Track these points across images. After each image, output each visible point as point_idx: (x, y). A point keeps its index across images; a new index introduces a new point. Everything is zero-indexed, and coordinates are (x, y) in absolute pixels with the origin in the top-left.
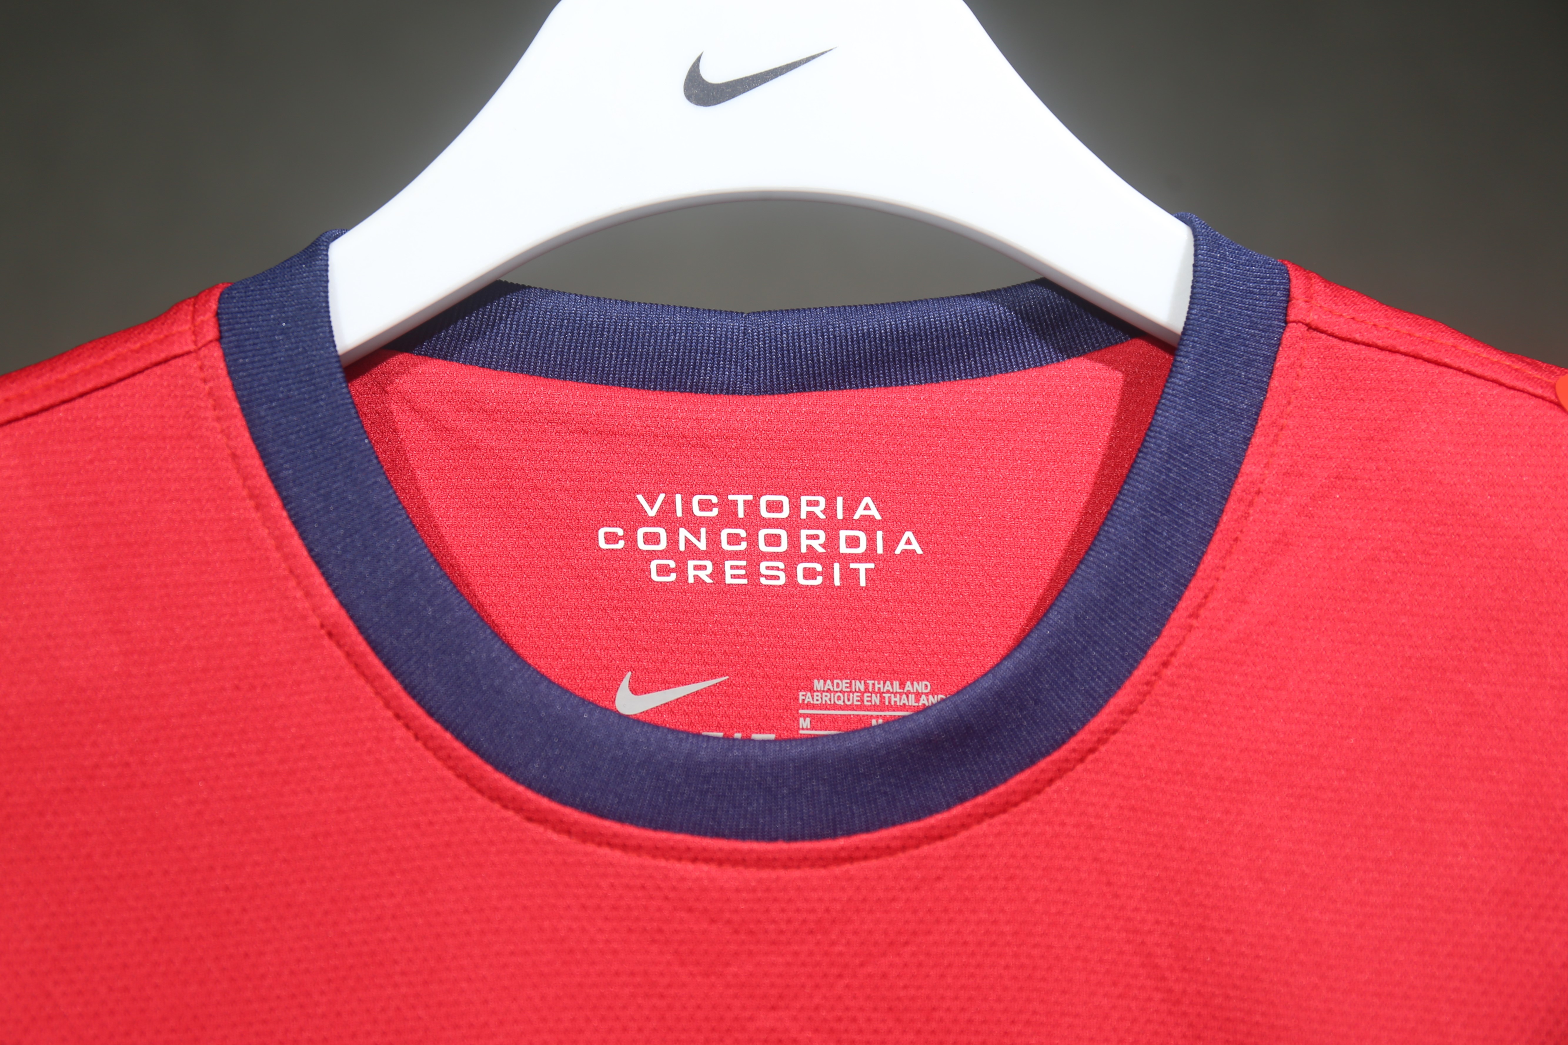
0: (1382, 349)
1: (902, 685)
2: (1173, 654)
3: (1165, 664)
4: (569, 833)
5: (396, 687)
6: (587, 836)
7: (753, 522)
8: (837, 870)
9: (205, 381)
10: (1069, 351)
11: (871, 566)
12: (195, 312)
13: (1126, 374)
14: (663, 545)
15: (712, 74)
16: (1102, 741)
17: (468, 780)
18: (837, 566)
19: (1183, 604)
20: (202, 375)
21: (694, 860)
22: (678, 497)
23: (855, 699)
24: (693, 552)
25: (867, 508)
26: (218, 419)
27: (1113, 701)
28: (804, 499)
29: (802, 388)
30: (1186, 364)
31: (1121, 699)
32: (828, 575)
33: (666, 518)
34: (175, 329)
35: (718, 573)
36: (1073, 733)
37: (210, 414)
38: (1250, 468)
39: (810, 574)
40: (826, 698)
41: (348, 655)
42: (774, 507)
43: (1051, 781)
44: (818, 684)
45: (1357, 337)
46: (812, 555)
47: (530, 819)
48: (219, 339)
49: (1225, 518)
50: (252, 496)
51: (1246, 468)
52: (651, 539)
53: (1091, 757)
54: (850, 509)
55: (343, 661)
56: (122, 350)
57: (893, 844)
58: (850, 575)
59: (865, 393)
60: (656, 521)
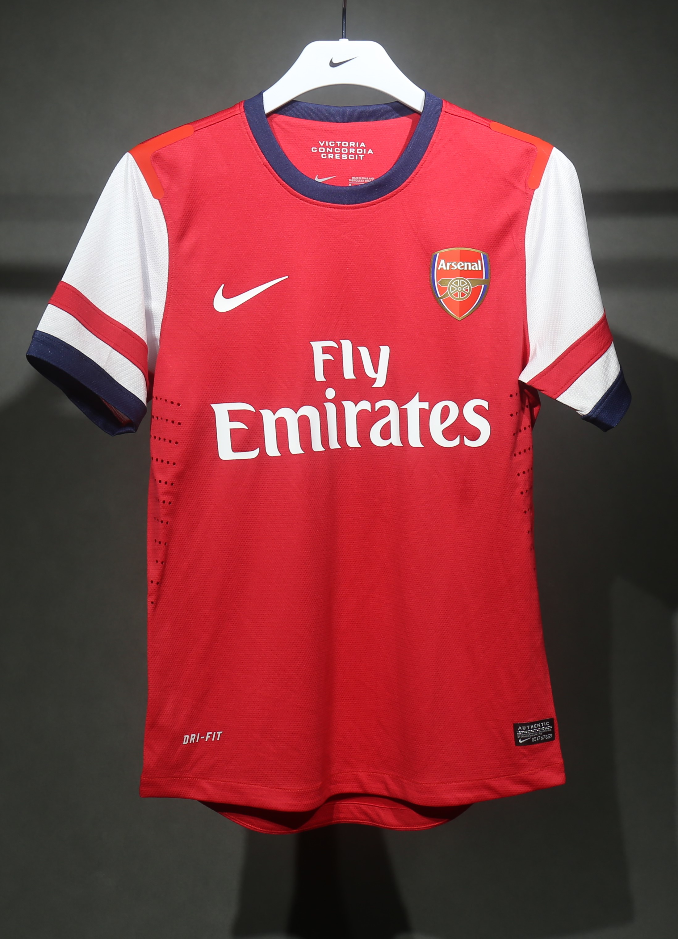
0: (459, 116)
1: (369, 178)
2: (418, 172)
3: (416, 174)
4: (308, 202)
5: (277, 175)
6: (311, 203)
7: (341, 147)
8: (355, 210)
9: (242, 119)
10: (402, 115)
11: (363, 156)
12: (239, 106)
13: (413, 120)
14: (324, 151)
15: (335, 61)
16: (404, 188)
17: (290, 192)
18: (357, 156)
19: (420, 163)
20: (242, 118)
21: (330, 208)
22: (327, 142)
23: (360, 181)
24: (329, 152)
25: (363, 145)
26: (244, 126)
27: (407, 181)
28: (351, 143)
29: (351, 122)
30: (423, 118)
31: (408, 180)
32: (355, 157)
33: (324, 146)
34: (236, 109)
35: (334, 156)
36: (399, 186)
37: (243, 125)
38: (434, 138)
39: (351, 157)
40: (354, 180)
41: (268, 169)
42: (345, 144)
43: (395, 195)
44: (353, 178)
45: (454, 114)
46: (352, 154)
47: (301, 200)
48: (244, 111)
49: (428, 148)
50: (251, 140)
51: (433, 138)
52: (322, 150)
53: (402, 191)
54: (359, 145)
55: (267, 170)
56: (227, 113)
57: (366, 205)
58: (359, 157)
59: (363, 123)
60: (322, 147)
